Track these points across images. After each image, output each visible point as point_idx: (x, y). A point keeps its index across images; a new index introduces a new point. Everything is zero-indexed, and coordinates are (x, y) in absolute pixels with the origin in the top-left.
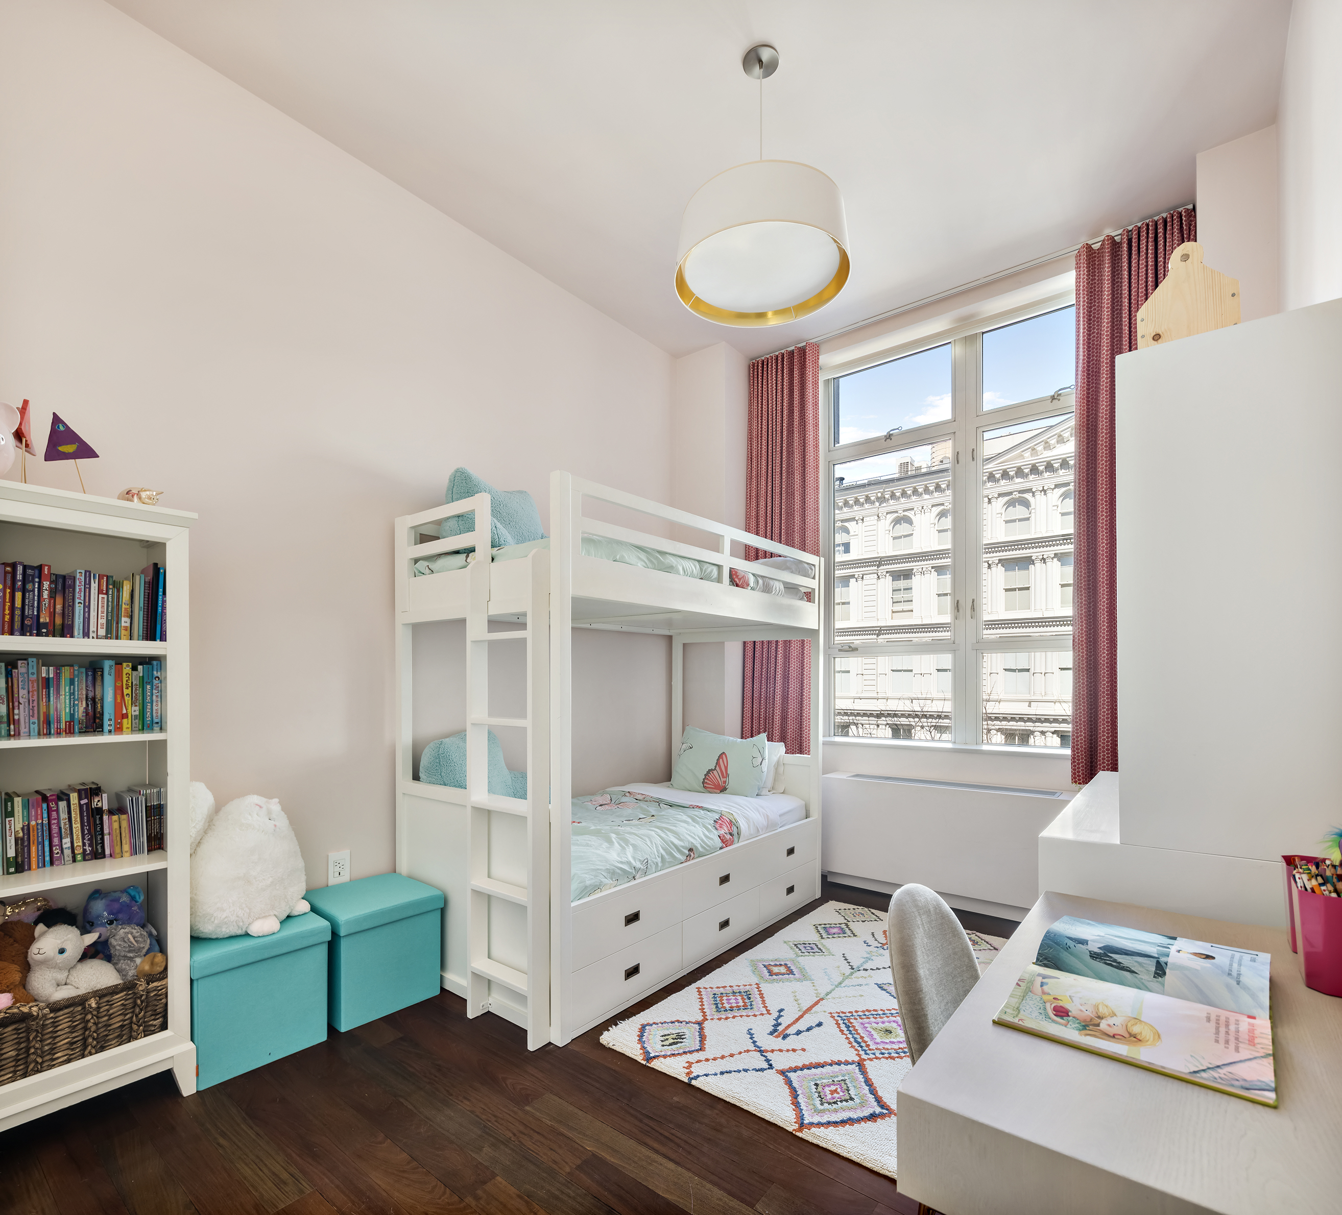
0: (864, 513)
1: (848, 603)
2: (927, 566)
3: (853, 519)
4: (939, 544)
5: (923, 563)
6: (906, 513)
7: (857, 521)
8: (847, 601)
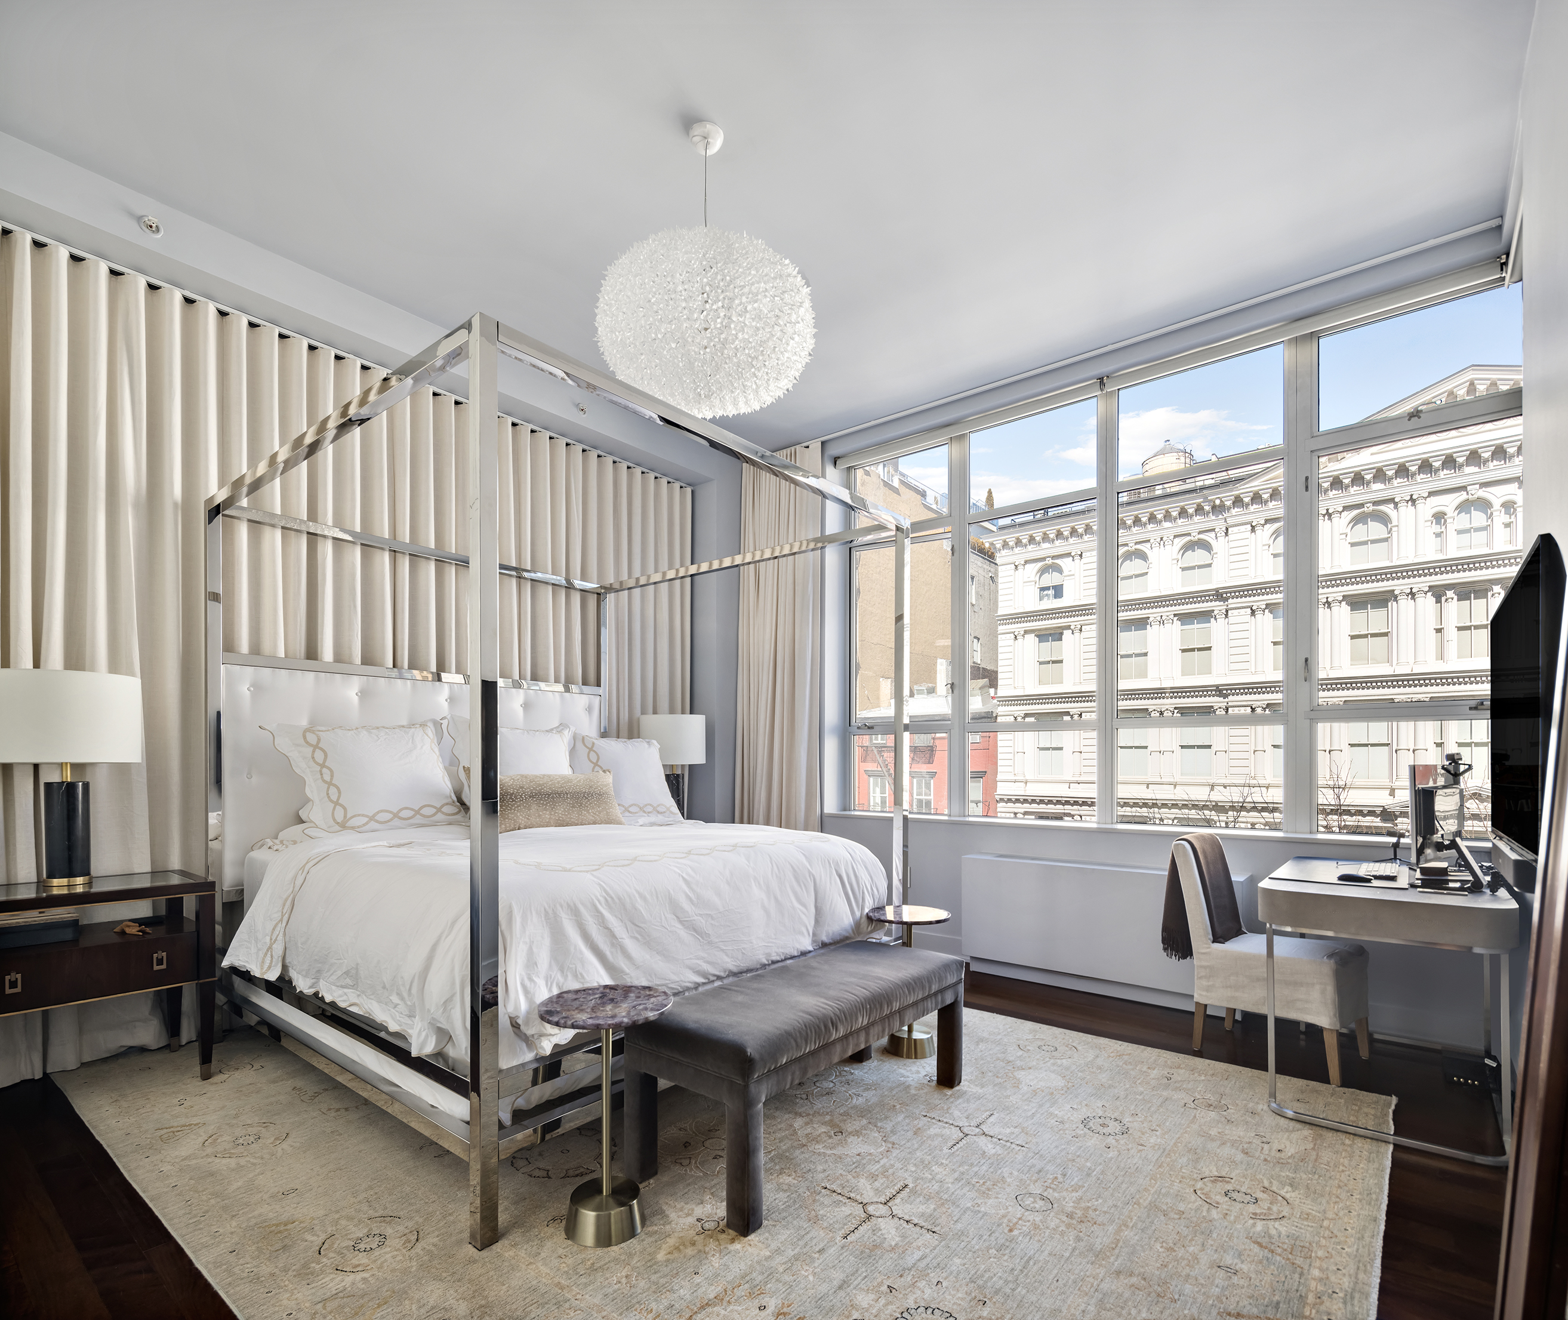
0: (1082, 547)
1: (1061, 662)
2: (1168, 614)
3: (1069, 555)
4: (1183, 586)
5: (1162, 609)
6: (1138, 547)
7: (1073, 557)
8: (1059, 658)
